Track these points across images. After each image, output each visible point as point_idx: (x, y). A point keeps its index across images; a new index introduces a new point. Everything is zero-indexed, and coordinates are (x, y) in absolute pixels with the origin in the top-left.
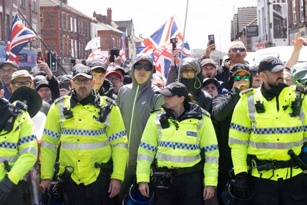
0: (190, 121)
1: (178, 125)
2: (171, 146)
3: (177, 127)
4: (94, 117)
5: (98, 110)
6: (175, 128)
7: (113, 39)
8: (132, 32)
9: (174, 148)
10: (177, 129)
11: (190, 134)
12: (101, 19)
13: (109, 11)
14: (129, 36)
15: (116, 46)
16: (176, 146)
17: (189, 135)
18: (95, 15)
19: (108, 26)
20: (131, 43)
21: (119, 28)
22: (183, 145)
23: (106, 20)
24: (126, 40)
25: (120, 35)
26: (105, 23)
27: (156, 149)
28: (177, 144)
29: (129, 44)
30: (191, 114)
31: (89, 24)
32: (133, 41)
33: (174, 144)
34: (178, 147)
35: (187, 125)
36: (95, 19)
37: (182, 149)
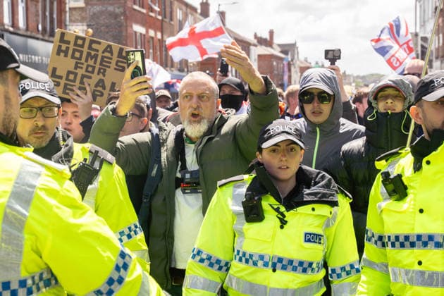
0: (313, 209)
1: (284, 216)
2: (266, 265)
3: (283, 223)
6: (279, 224)
7: (275, 63)
8: (296, 56)
9: (274, 270)
10: (282, 227)
11: (312, 238)
12: (262, 41)
13: (271, 33)
14: (292, 60)
15: (277, 70)
16: (279, 265)
17: (309, 241)
18: (256, 36)
19: (269, 49)
20: (295, 67)
21: (282, 52)
22: (294, 264)
23: (267, 43)
24: (289, 65)
25: (282, 59)
26: (266, 46)
27: (227, 266)
28: (280, 260)
29: (293, 69)
30: (315, 194)
31: (249, 47)
32: (296, 66)
33: (276, 261)
34: (284, 268)
35: (305, 218)
36: (255, 41)
37: (292, 273)
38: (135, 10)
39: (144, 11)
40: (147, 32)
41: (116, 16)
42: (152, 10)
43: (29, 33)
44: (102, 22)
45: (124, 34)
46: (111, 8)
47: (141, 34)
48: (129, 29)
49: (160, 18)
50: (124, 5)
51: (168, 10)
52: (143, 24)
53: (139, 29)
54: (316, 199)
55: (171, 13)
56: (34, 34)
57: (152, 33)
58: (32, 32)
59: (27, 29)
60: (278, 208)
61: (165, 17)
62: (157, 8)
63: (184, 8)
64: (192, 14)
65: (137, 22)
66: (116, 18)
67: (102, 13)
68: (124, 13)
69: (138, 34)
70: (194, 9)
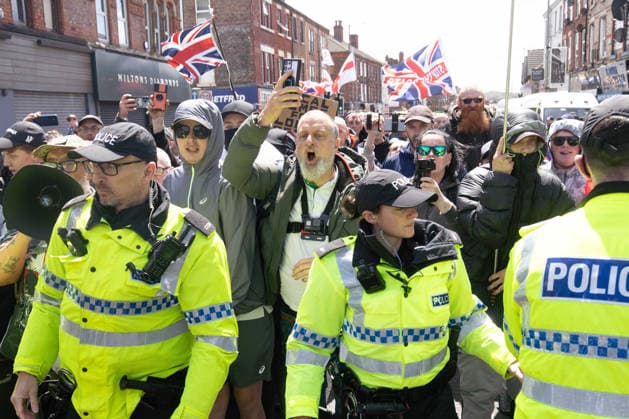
0: (436, 269)
1: (407, 283)
2: (396, 339)
3: (407, 290)
4: (130, 266)
5: (146, 246)
6: (402, 291)
9: (406, 345)
10: (406, 295)
11: (440, 300)
12: (392, 63)
13: (401, 55)
16: (410, 338)
17: (438, 304)
18: (387, 58)
22: (426, 333)
28: (411, 332)
31: (380, 68)
33: (406, 333)
34: (416, 339)
36: (387, 63)
37: (425, 342)
38: (262, 29)
39: (273, 31)
40: (276, 52)
41: (243, 36)
42: (281, 31)
43: (131, 51)
44: (230, 43)
45: (251, 54)
46: (237, 29)
47: (269, 54)
48: (256, 49)
49: (290, 38)
50: (251, 25)
51: (299, 31)
52: (271, 44)
53: (267, 49)
54: (436, 257)
55: (302, 33)
56: (137, 52)
57: (281, 53)
58: (136, 49)
59: (130, 46)
60: (398, 275)
61: (296, 38)
62: (286, 29)
63: (315, 29)
64: (324, 36)
65: (265, 43)
66: (243, 39)
67: (229, 33)
68: (251, 33)
69: (266, 55)
70: (327, 32)
